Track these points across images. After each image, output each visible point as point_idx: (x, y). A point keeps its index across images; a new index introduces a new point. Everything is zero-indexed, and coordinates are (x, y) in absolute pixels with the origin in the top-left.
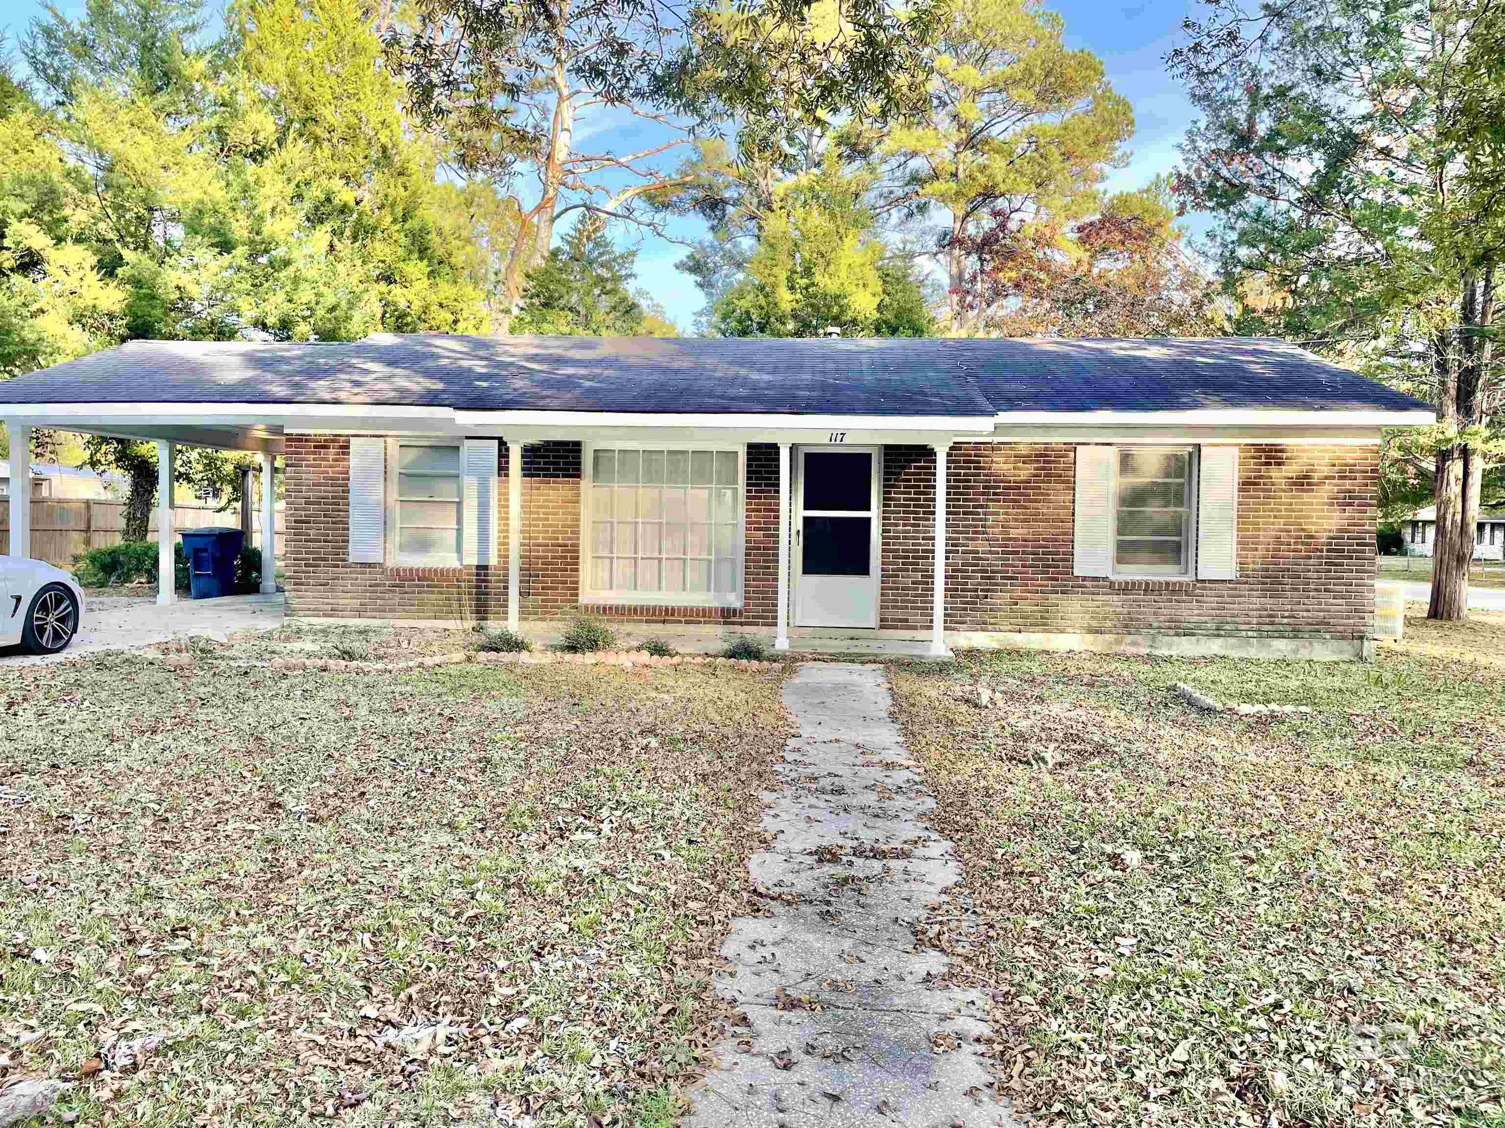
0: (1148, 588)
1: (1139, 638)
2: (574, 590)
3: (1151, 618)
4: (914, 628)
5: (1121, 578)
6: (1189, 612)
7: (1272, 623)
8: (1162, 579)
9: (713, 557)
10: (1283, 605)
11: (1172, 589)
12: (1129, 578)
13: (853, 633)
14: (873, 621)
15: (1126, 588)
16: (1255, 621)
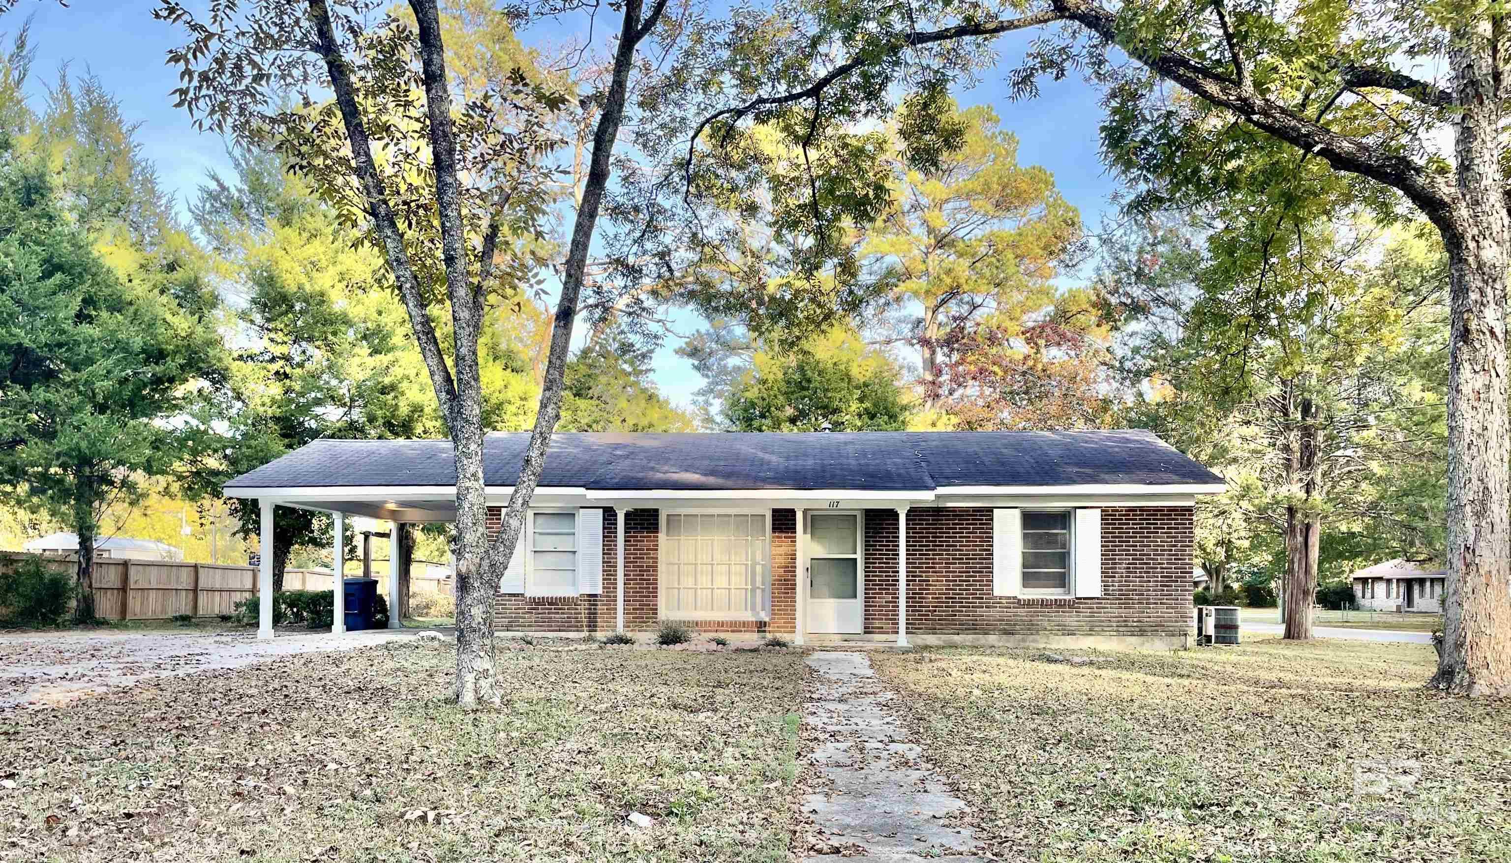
0: (1043, 604)
1: (1038, 637)
2: (655, 611)
3: (1046, 624)
4: (888, 633)
5: (1026, 597)
6: (1071, 619)
7: (1126, 626)
8: (1053, 598)
9: (749, 587)
10: (1133, 614)
11: (1059, 604)
12: (1030, 597)
13: (846, 637)
14: (859, 628)
15: (1030, 604)
16: (1115, 624)
